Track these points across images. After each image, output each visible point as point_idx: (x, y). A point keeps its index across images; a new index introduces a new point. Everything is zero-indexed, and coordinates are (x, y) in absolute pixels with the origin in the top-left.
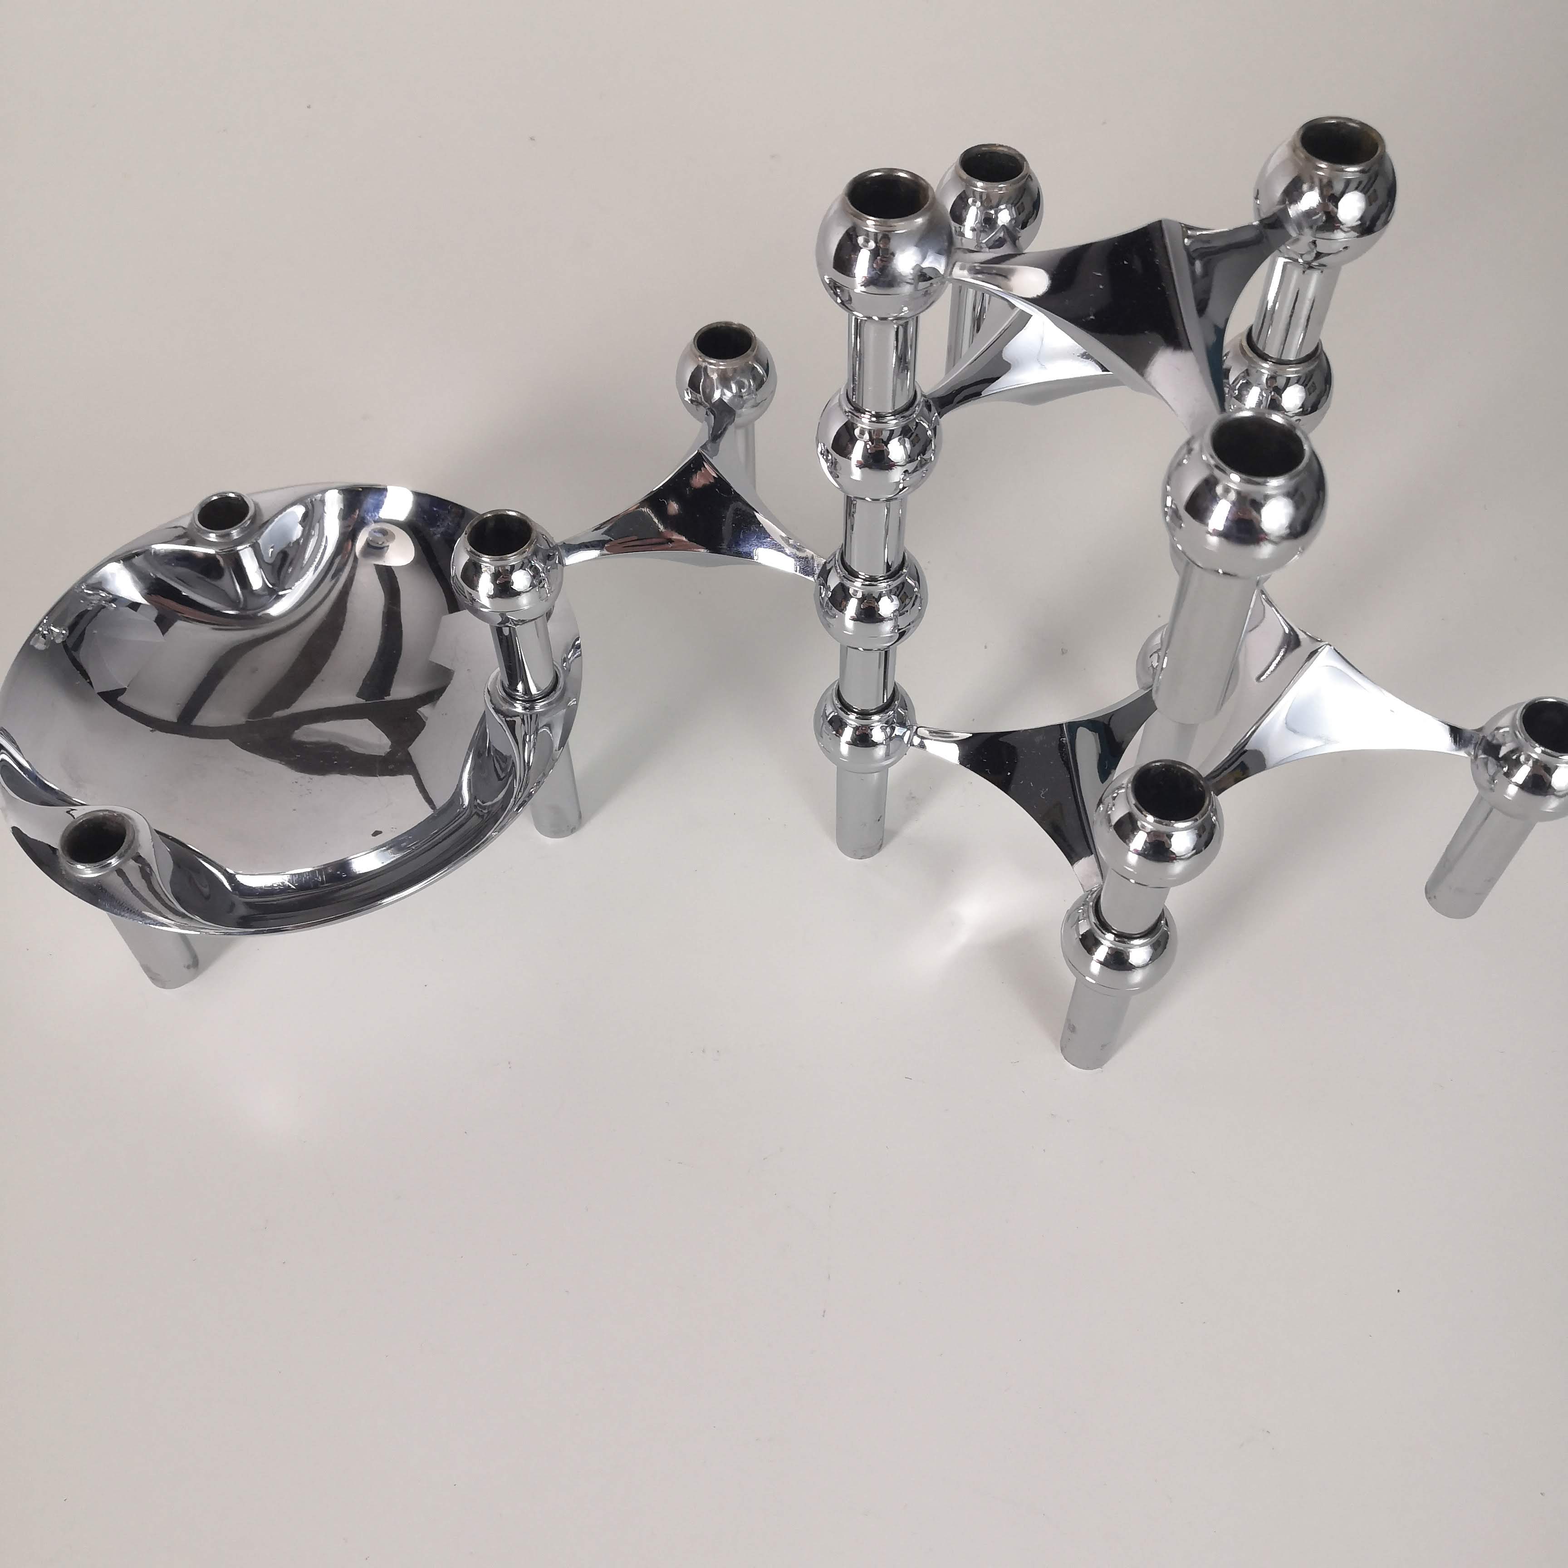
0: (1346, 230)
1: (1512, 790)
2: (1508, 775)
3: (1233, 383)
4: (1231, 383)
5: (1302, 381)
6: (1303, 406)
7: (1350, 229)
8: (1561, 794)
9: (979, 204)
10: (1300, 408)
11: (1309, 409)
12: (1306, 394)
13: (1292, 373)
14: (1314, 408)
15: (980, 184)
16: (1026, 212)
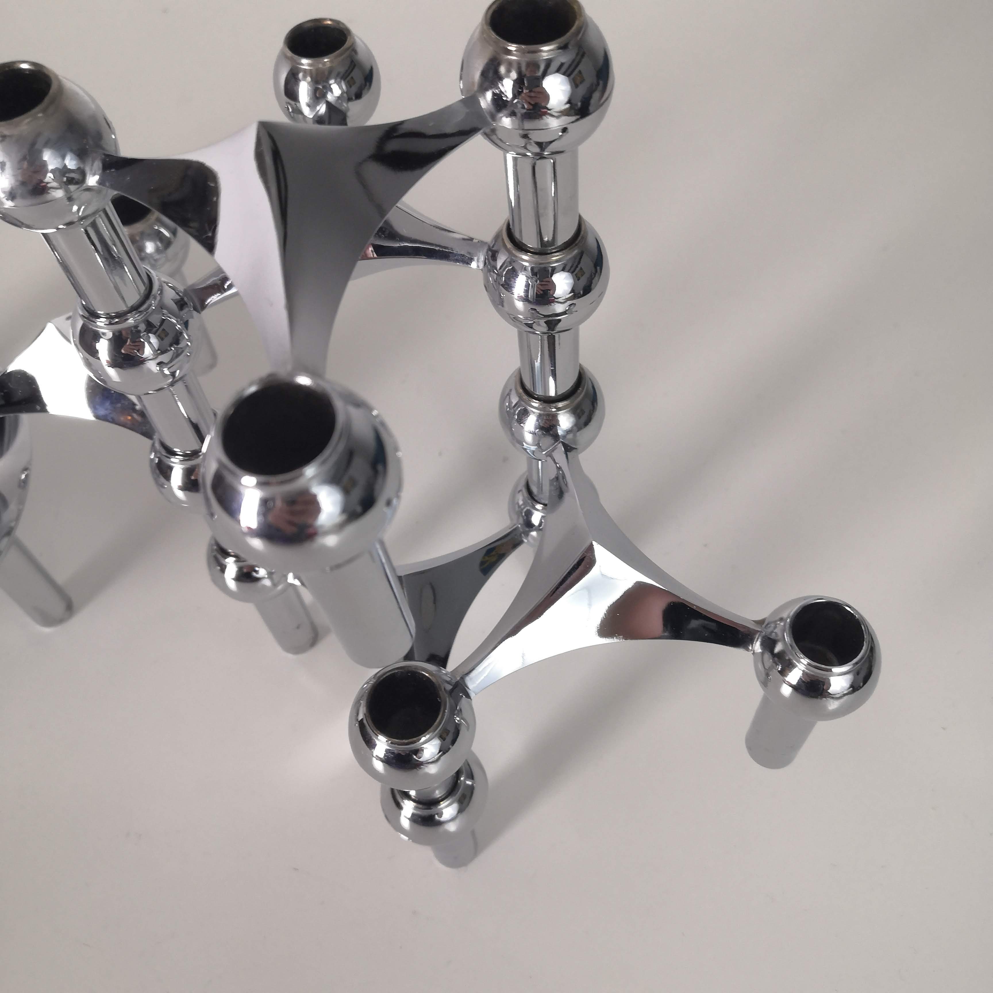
0: (556, 114)
1: (786, 691)
2: (783, 673)
3: (500, 268)
4: (498, 267)
5: (568, 268)
6: (573, 291)
7: (559, 114)
8: (838, 696)
9: (309, 79)
10: (570, 293)
11: (582, 292)
12: (574, 280)
13: (557, 261)
14: (587, 290)
15: (305, 61)
16: (358, 84)
